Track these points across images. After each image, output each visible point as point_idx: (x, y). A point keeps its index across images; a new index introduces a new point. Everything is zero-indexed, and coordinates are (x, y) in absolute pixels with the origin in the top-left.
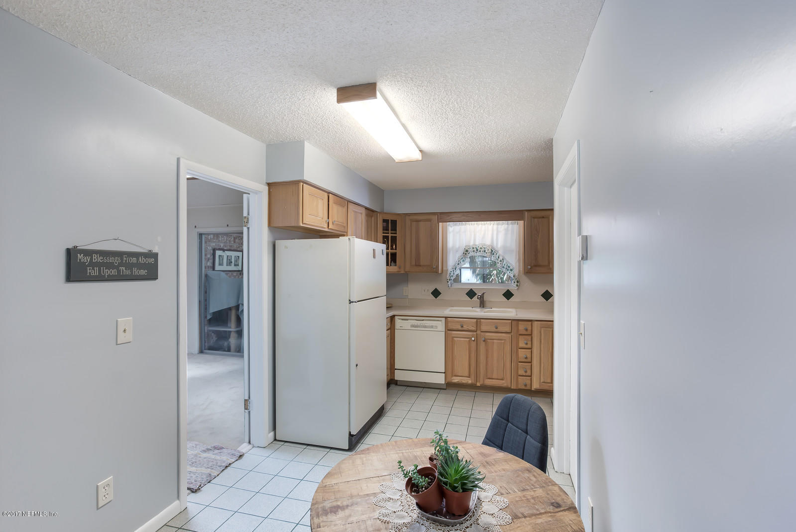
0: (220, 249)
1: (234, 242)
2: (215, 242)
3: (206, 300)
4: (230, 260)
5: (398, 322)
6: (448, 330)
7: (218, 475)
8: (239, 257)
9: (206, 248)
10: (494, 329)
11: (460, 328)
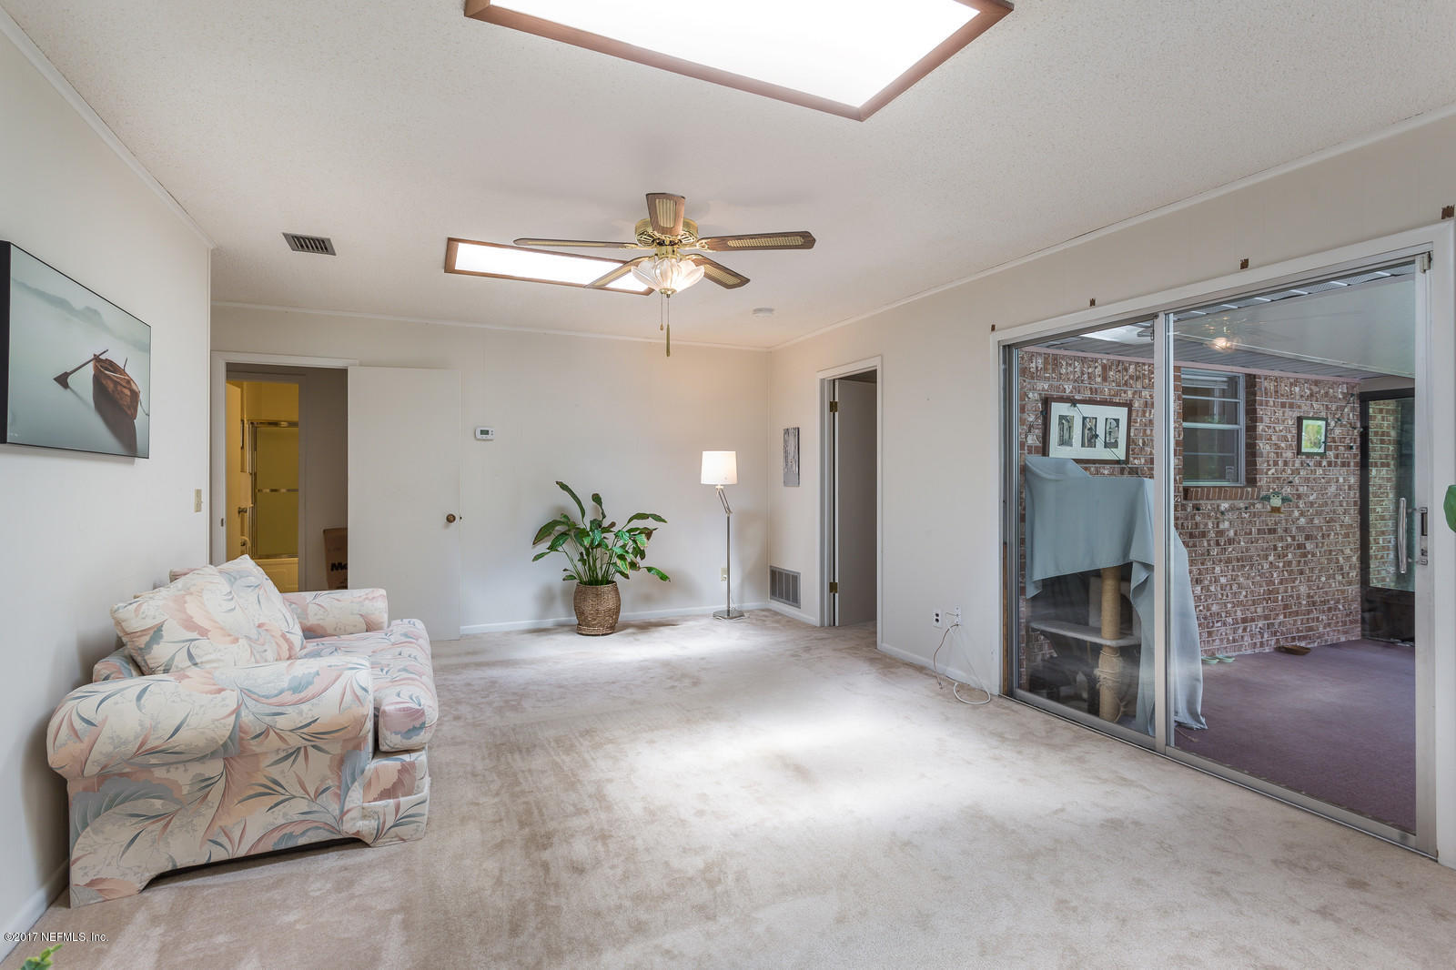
0: (1061, 400)
1: (1105, 379)
2: (1049, 378)
3: (1022, 542)
4: (1090, 429)
8: (1117, 421)
9: (1024, 396)
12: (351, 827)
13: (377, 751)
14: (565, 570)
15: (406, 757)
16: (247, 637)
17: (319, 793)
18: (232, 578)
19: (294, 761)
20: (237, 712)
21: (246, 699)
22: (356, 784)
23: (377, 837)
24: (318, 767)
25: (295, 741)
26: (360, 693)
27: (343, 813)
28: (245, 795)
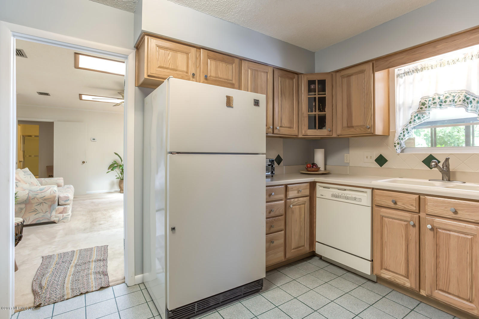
5: (320, 190)
6: (375, 206)
7: (67, 299)
10: (451, 215)
11: (392, 205)
12: (53, 219)
13: (59, 205)
14: (116, 176)
15: (65, 206)
16: (29, 184)
17: (45, 212)
18: (25, 172)
19: (40, 206)
20: (28, 194)
21: (30, 192)
22: (54, 211)
23: (58, 222)
24: (45, 207)
25: (41, 201)
26: (55, 191)
27: (51, 216)
28: (30, 212)
